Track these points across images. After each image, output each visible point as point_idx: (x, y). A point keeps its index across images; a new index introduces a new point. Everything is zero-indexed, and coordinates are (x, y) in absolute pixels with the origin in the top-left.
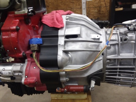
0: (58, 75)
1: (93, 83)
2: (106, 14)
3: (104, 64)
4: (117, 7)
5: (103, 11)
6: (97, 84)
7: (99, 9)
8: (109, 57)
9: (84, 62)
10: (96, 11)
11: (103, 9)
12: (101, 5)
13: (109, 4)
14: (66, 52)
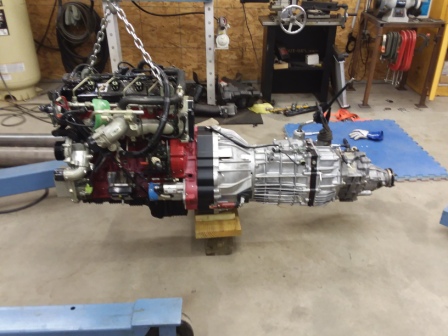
0: (212, 193)
1: (243, 200)
2: (256, 67)
3: (253, 182)
4: (277, 62)
5: (249, 59)
6: (246, 201)
7: (240, 53)
8: (258, 175)
9: (235, 181)
10: (234, 57)
11: (249, 55)
12: (245, 44)
13: (262, 45)
14: (220, 173)
